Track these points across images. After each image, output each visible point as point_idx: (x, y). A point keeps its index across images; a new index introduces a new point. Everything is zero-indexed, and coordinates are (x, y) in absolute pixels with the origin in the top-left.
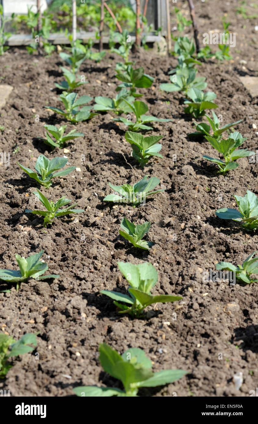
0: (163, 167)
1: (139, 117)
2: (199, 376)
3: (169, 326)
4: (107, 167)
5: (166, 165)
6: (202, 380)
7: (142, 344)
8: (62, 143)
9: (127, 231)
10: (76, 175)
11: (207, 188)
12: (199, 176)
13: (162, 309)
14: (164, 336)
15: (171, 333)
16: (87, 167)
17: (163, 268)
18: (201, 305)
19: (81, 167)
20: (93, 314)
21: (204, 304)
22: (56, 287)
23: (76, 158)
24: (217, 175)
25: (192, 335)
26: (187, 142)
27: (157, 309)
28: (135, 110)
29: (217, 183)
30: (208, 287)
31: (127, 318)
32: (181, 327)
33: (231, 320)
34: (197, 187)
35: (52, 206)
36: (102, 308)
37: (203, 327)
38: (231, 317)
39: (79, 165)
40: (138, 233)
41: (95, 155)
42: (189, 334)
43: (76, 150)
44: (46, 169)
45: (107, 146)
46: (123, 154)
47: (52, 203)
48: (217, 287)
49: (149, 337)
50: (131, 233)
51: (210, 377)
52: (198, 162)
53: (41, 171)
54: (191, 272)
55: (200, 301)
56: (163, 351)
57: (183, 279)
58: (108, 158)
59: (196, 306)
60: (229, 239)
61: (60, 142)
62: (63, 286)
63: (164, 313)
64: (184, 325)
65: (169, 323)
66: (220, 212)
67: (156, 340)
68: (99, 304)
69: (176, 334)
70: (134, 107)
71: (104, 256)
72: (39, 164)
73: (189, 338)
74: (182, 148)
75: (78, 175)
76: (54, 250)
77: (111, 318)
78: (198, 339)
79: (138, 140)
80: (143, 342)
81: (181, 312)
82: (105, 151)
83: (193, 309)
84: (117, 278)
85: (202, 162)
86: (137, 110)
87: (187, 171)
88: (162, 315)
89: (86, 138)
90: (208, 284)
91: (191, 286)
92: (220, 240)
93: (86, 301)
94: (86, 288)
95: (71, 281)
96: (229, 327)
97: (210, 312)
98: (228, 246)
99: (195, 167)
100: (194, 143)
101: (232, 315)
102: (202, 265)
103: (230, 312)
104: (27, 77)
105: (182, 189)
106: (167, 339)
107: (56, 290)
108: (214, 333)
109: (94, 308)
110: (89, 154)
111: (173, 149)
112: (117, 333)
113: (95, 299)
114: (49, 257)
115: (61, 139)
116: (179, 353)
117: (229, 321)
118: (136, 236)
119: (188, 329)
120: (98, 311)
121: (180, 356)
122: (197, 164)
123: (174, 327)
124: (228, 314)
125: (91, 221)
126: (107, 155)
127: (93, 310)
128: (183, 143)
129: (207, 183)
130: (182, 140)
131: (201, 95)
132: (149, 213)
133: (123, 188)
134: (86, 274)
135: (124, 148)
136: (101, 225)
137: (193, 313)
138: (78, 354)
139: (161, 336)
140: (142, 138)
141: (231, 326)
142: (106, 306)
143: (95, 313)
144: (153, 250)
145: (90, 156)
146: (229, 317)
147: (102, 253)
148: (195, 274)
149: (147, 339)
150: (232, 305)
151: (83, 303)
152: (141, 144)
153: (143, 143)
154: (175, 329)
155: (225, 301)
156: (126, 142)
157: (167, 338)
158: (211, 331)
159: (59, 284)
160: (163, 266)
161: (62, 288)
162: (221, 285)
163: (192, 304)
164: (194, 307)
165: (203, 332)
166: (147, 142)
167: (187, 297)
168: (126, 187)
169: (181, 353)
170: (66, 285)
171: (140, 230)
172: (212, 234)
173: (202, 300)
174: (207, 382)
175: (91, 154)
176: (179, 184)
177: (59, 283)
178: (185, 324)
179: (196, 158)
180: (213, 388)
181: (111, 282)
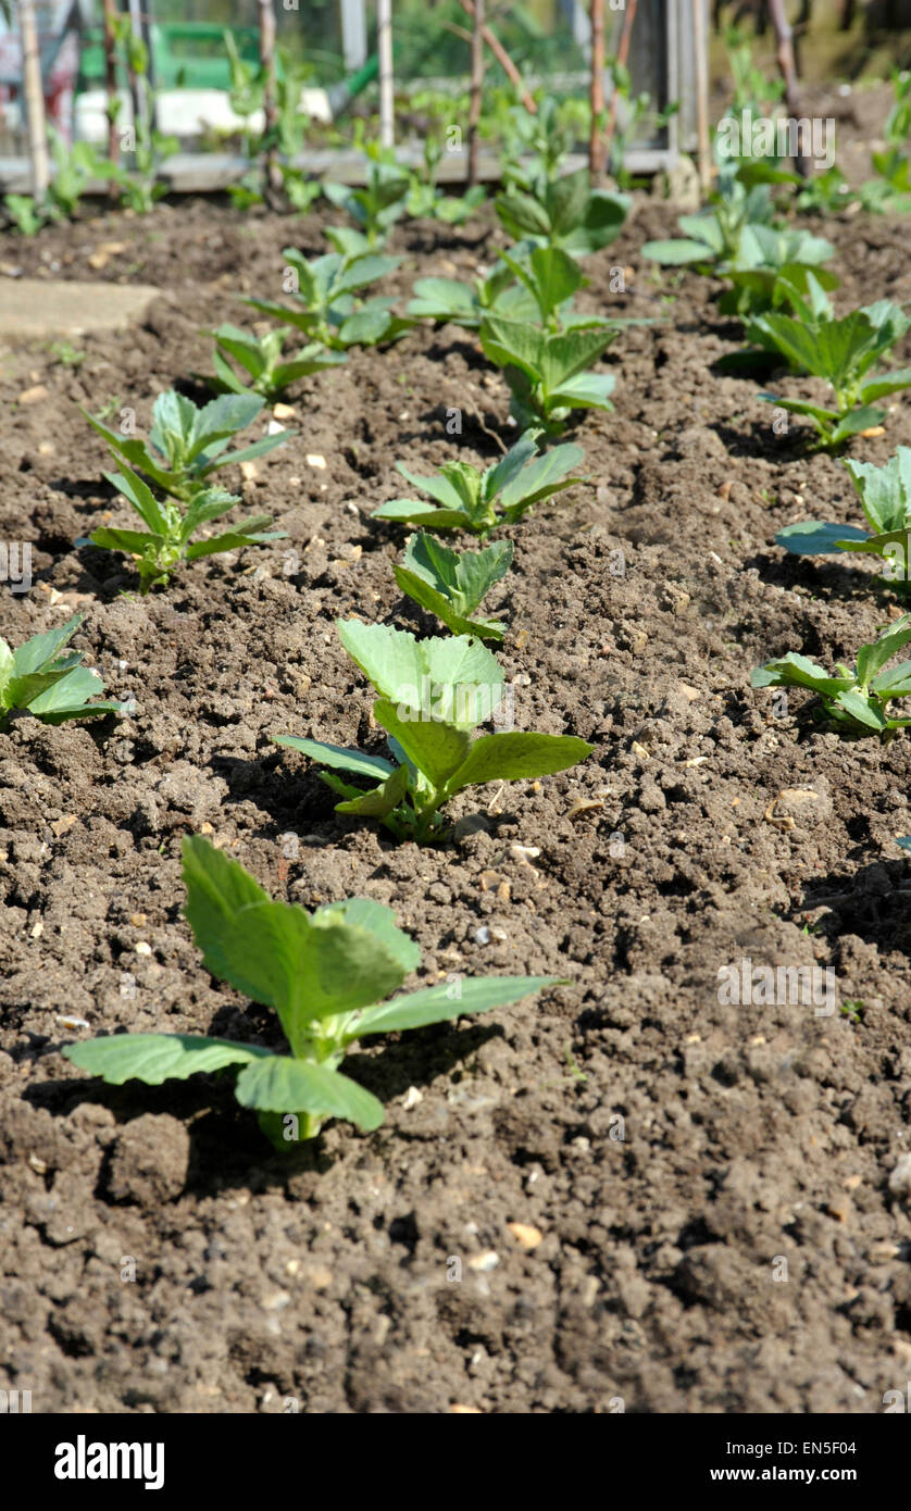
0: (612, 442)
1: (552, 312)
2: (623, 1015)
3: (536, 862)
4: (416, 452)
5: (624, 437)
6: (636, 1031)
7: (416, 919)
8: (273, 388)
9: (429, 579)
10: (307, 477)
11: (764, 495)
12: (736, 461)
13: (521, 810)
14: (505, 888)
15: (540, 883)
16: (350, 457)
17: (551, 697)
18: (674, 795)
19: (327, 457)
20: (242, 825)
21: (688, 788)
22: (124, 751)
23: (315, 433)
24: (809, 456)
25: (622, 891)
26: (712, 379)
27: (500, 811)
28: (538, 286)
29: (801, 476)
30: (711, 743)
31: (373, 837)
32: (581, 863)
33: (794, 850)
34: (727, 486)
35: (173, 522)
36: (285, 810)
37: (670, 860)
38: (792, 840)
39: (319, 450)
40: (467, 583)
41: (384, 422)
42: (613, 884)
43: (317, 409)
44: (186, 439)
45: (428, 396)
46: (480, 416)
47: (172, 509)
48: (747, 744)
49: (448, 899)
50: (441, 587)
51: (668, 1016)
52: (743, 424)
53: (166, 442)
54: (653, 696)
55: (670, 781)
56: (489, 935)
57: (619, 720)
58: (424, 427)
59: (653, 796)
60: (817, 607)
61: (267, 386)
62: (149, 744)
63: (524, 822)
64: (597, 858)
65: (535, 852)
66: (794, 535)
67: (474, 905)
68: (273, 796)
69: (560, 888)
70: (532, 276)
71: (328, 659)
72: (162, 421)
73: (609, 898)
74: (693, 393)
75: (315, 476)
76: (147, 647)
77: (310, 838)
78: (646, 903)
79: (528, 352)
80: (421, 913)
81: (596, 822)
82: (420, 408)
83: (643, 810)
84: (358, 715)
85: (756, 426)
86: (542, 279)
87: (697, 447)
88: (513, 828)
89: (363, 384)
90: (714, 735)
91: (644, 736)
92: (784, 616)
93: (220, 784)
94: (231, 743)
95: (182, 725)
96: (782, 875)
97: (705, 815)
98: (813, 630)
99: (728, 436)
100: (741, 383)
101: (801, 833)
102: (699, 677)
103: (792, 820)
104: (216, 265)
105: (670, 494)
106: (517, 902)
107: (124, 764)
108: (710, 876)
109: (248, 805)
110: (363, 420)
111: (660, 399)
112: (316, 880)
113: (261, 780)
114: (123, 664)
115: (268, 377)
116: (563, 948)
117: (788, 854)
118: (461, 594)
119: (608, 870)
120: (263, 816)
121: (563, 958)
122: (740, 431)
123: (555, 863)
124: (783, 828)
125: (314, 571)
126: (421, 419)
127: (245, 812)
128: (697, 383)
129: (767, 482)
130: (695, 373)
131: (778, 249)
132: (529, 547)
133: (447, 474)
134: (245, 704)
135: (488, 401)
136: (346, 582)
137: (638, 819)
138: (143, 949)
139: (495, 889)
140: (542, 343)
141: (794, 871)
142: (302, 802)
143: (250, 821)
144: (517, 634)
145: (366, 428)
146: (787, 840)
147: (322, 650)
148: (665, 701)
149: (440, 903)
150: (799, 793)
151: (207, 792)
152: (539, 367)
153: (547, 364)
154: (557, 870)
155: (775, 786)
156: (498, 388)
157: (517, 895)
158: (699, 869)
159: (135, 741)
160: (552, 691)
161: (144, 752)
162: (765, 736)
163: (639, 792)
164: (645, 799)
165: (669, 874)
166: (558, 357)
167: (623, 771)
168: (455, 472)
169: (571, 949)
170: (159, 739)
171: (476, 573)
172: (754, 594)
173: (680, 779)
174: (653, 1034)
175: (369, 420)
176: (659, 479)
177: (136, 734)
178: (601, 852)
179: (736, 414)
180: (676, 1052)
181: (336, 727)
